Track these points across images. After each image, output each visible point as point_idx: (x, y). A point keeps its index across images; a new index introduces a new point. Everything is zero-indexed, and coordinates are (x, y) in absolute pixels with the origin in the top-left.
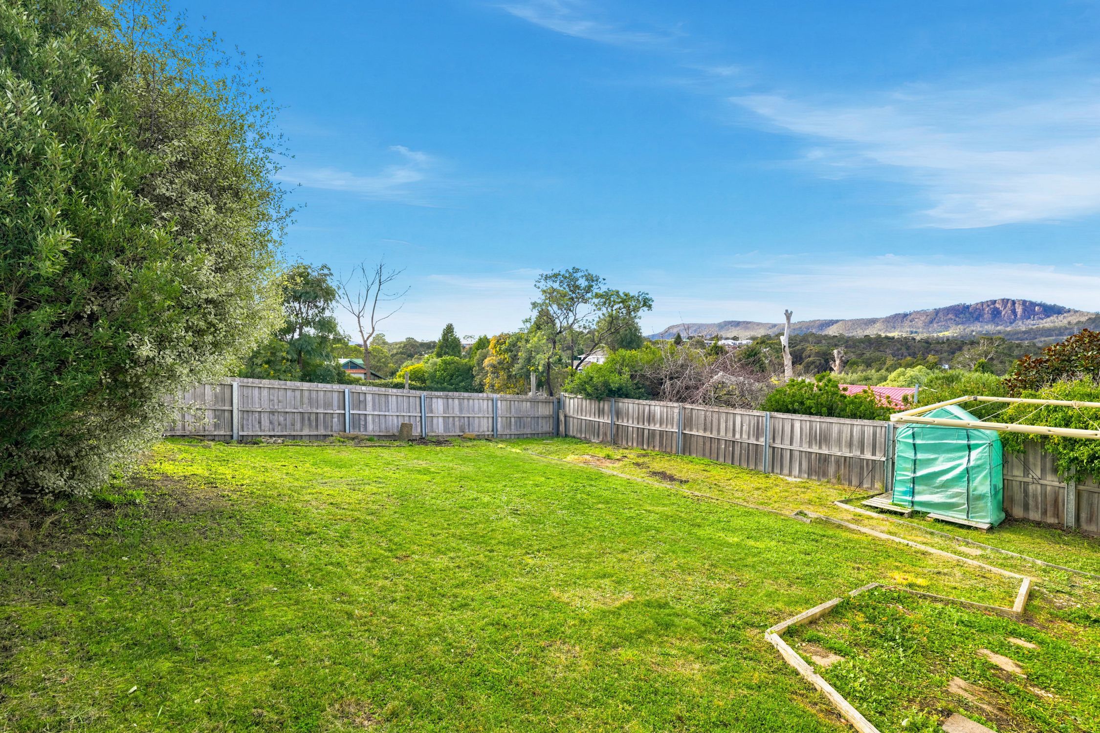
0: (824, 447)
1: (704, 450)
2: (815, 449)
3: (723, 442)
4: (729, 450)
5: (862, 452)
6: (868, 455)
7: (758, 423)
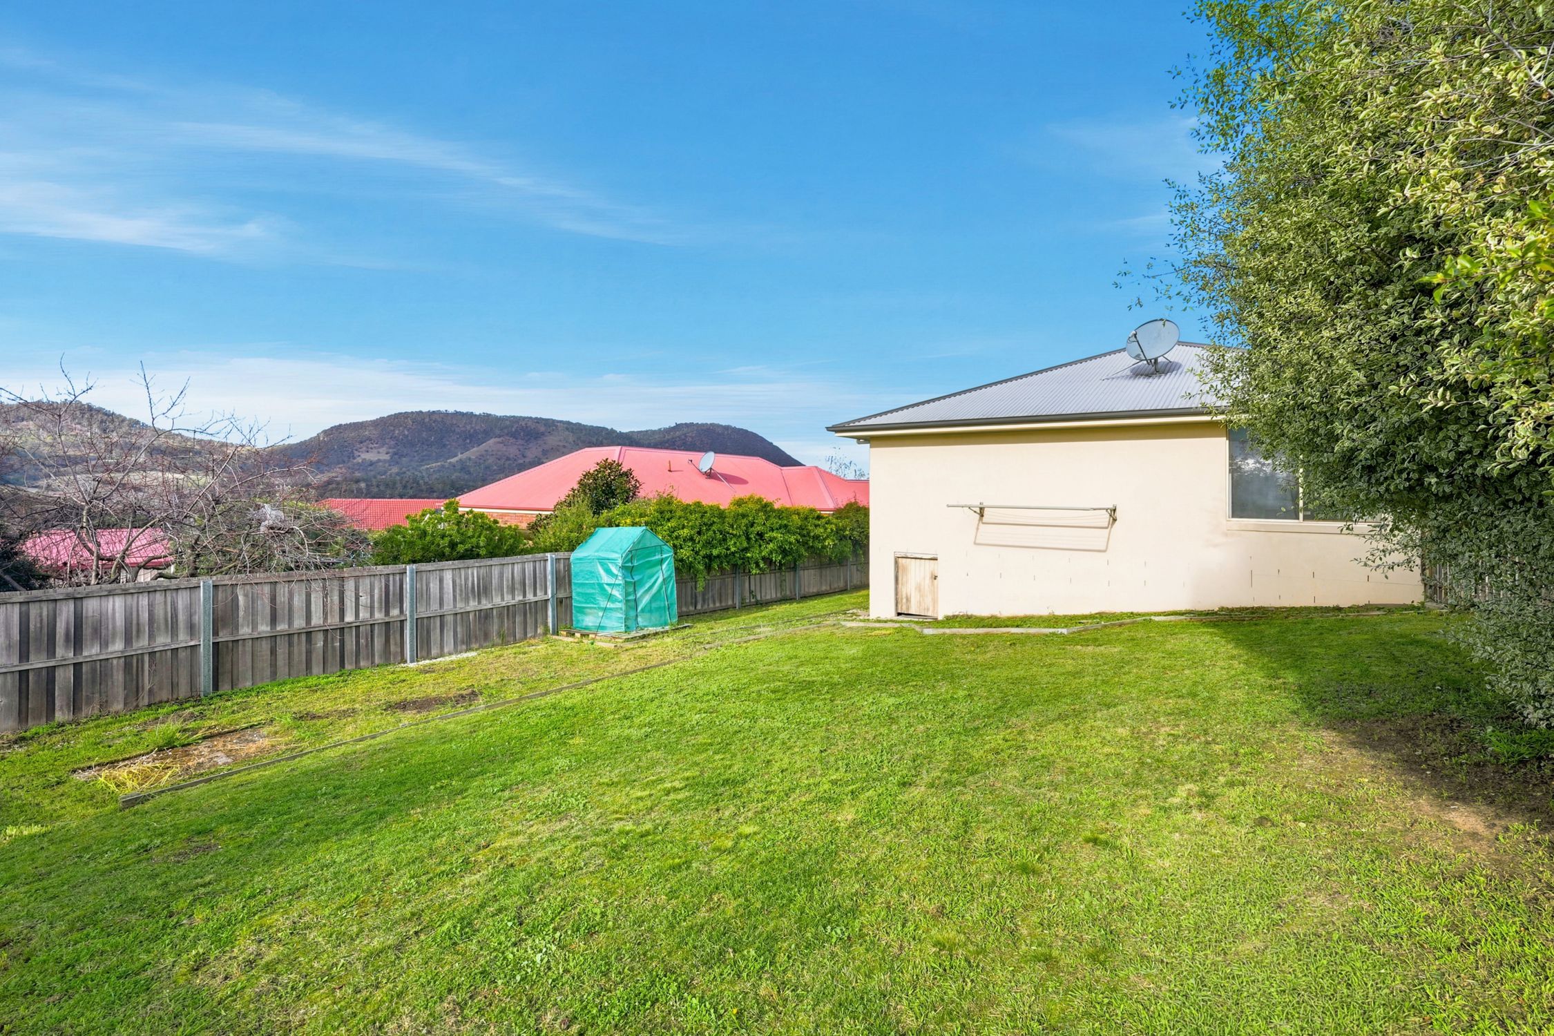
0: (484, 601)
1: (274, 665)
2: (473, 605)
3: (320, 636)
4: (334, 648)
5: (524, 596)
6: (530, 597)
7: (387, 587)
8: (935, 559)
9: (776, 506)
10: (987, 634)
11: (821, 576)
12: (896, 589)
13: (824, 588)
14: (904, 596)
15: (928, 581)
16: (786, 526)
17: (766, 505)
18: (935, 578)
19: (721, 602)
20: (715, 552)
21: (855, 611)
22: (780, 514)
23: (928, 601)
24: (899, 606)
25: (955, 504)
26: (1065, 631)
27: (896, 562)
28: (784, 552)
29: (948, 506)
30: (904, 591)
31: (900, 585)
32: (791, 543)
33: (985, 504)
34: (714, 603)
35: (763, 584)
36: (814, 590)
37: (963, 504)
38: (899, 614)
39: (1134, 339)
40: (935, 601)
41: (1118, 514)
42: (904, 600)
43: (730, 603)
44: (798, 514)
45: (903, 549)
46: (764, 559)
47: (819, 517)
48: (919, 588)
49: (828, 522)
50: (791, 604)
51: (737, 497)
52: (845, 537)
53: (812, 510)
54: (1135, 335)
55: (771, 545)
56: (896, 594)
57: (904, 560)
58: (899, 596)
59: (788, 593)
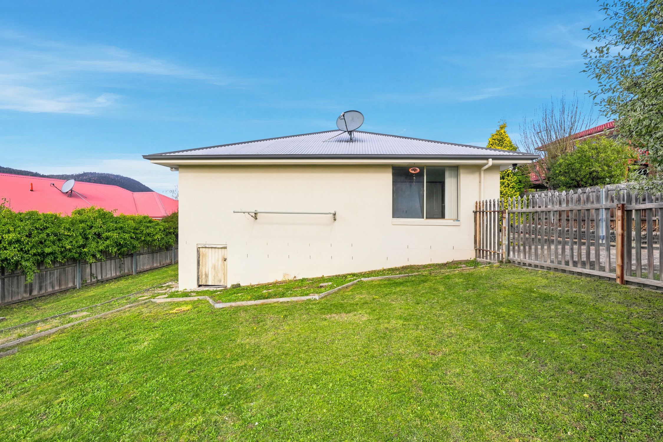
8: (225, 248)
9: (115, 215)
10: (263, 304)
11: (153, 258)
12: (198, 269)
13: (155, 265)
14: (204, 273)
15: (220, 262)
16: (121, 228)
17: (104, 214)
18: (225, 260)
19: (60, 285)
20: (47, 250)
21: (170, 283)
22: (116, 221)
23: (221, 276)
24: (200, 280)
25: (240, 211)
26: (317, 297)
27: (198, 251)
28: (119, 245)
29: (234, 212)
30: (203, 270)
31: (201, 267)
32: (125, 239)
33: (258, 211)
34: (53, 287)
35: (104, 267)
36: (148, 267)
37: (243, 210)
38: (200, 286)
39: (342, 117)
40: (225, 275)
41: (337, 217)
42: (204, 276)
43: (70, 285)
44: (134, 220)
45: (202, 242)
46: (101, 251)
47: (150, 222)
48: (214, 267)
49: (158, 224)
50: (127, 279)
51: (79, 208)
52: (170, 233)
53: (145, 218)
54: (344, 115)
55: (108, 242)
56: (198, 273)
57: (204, 249)
58: (200, 273)
59: (126, 271)
